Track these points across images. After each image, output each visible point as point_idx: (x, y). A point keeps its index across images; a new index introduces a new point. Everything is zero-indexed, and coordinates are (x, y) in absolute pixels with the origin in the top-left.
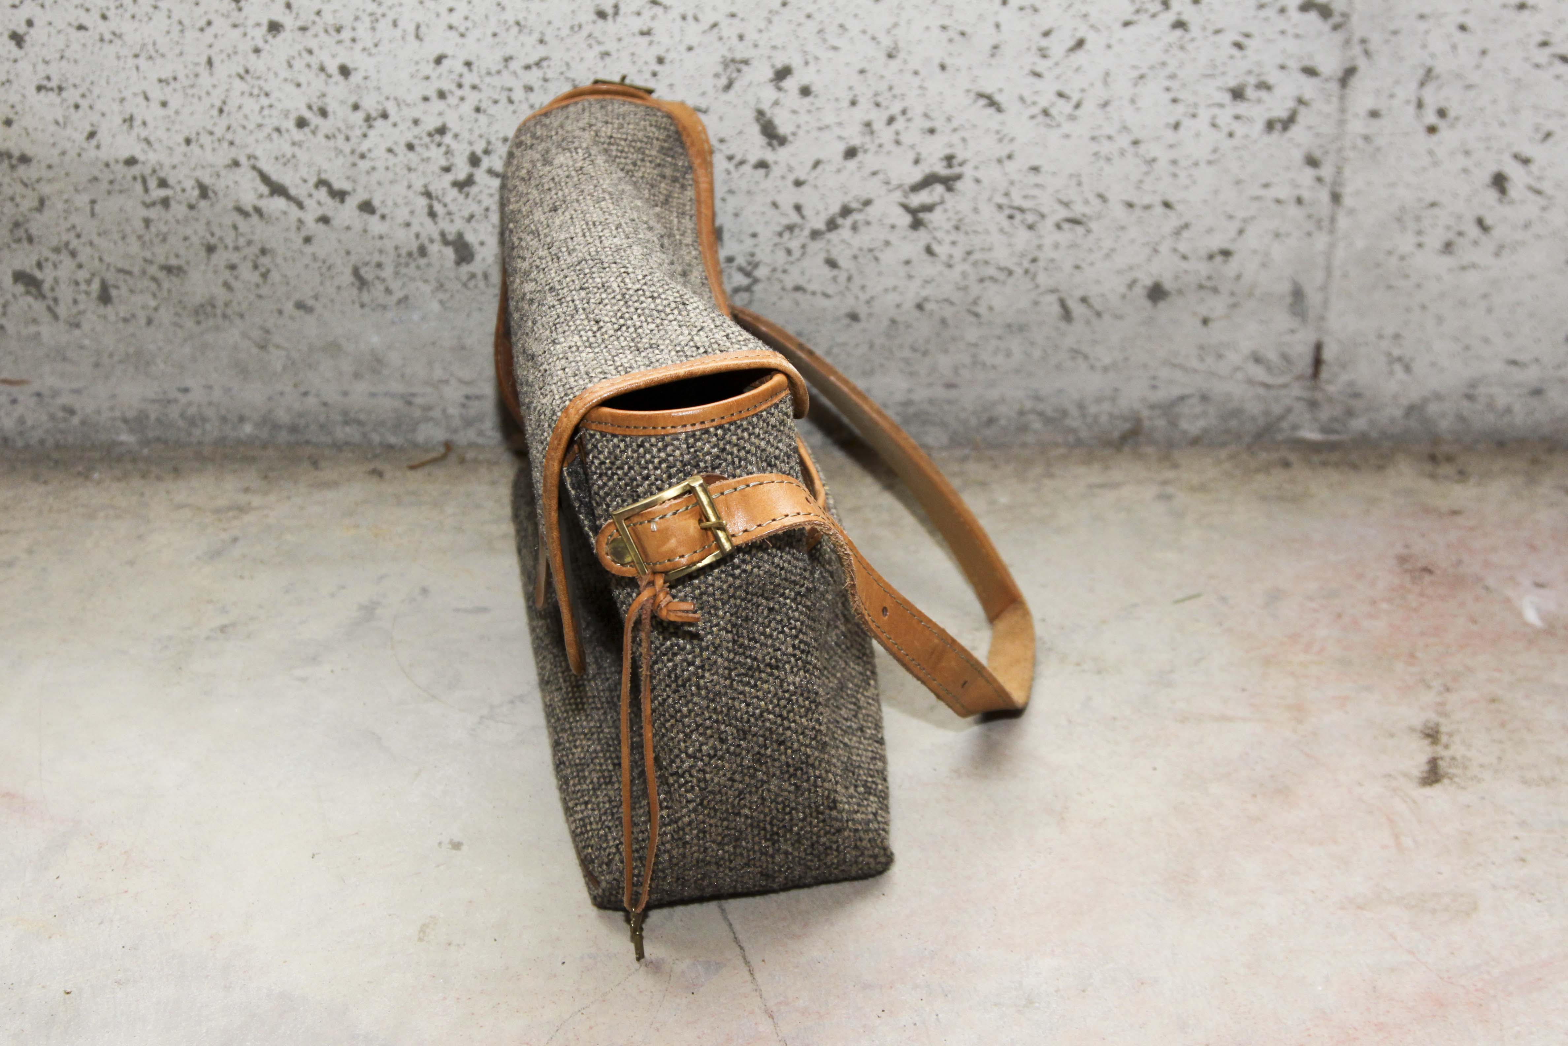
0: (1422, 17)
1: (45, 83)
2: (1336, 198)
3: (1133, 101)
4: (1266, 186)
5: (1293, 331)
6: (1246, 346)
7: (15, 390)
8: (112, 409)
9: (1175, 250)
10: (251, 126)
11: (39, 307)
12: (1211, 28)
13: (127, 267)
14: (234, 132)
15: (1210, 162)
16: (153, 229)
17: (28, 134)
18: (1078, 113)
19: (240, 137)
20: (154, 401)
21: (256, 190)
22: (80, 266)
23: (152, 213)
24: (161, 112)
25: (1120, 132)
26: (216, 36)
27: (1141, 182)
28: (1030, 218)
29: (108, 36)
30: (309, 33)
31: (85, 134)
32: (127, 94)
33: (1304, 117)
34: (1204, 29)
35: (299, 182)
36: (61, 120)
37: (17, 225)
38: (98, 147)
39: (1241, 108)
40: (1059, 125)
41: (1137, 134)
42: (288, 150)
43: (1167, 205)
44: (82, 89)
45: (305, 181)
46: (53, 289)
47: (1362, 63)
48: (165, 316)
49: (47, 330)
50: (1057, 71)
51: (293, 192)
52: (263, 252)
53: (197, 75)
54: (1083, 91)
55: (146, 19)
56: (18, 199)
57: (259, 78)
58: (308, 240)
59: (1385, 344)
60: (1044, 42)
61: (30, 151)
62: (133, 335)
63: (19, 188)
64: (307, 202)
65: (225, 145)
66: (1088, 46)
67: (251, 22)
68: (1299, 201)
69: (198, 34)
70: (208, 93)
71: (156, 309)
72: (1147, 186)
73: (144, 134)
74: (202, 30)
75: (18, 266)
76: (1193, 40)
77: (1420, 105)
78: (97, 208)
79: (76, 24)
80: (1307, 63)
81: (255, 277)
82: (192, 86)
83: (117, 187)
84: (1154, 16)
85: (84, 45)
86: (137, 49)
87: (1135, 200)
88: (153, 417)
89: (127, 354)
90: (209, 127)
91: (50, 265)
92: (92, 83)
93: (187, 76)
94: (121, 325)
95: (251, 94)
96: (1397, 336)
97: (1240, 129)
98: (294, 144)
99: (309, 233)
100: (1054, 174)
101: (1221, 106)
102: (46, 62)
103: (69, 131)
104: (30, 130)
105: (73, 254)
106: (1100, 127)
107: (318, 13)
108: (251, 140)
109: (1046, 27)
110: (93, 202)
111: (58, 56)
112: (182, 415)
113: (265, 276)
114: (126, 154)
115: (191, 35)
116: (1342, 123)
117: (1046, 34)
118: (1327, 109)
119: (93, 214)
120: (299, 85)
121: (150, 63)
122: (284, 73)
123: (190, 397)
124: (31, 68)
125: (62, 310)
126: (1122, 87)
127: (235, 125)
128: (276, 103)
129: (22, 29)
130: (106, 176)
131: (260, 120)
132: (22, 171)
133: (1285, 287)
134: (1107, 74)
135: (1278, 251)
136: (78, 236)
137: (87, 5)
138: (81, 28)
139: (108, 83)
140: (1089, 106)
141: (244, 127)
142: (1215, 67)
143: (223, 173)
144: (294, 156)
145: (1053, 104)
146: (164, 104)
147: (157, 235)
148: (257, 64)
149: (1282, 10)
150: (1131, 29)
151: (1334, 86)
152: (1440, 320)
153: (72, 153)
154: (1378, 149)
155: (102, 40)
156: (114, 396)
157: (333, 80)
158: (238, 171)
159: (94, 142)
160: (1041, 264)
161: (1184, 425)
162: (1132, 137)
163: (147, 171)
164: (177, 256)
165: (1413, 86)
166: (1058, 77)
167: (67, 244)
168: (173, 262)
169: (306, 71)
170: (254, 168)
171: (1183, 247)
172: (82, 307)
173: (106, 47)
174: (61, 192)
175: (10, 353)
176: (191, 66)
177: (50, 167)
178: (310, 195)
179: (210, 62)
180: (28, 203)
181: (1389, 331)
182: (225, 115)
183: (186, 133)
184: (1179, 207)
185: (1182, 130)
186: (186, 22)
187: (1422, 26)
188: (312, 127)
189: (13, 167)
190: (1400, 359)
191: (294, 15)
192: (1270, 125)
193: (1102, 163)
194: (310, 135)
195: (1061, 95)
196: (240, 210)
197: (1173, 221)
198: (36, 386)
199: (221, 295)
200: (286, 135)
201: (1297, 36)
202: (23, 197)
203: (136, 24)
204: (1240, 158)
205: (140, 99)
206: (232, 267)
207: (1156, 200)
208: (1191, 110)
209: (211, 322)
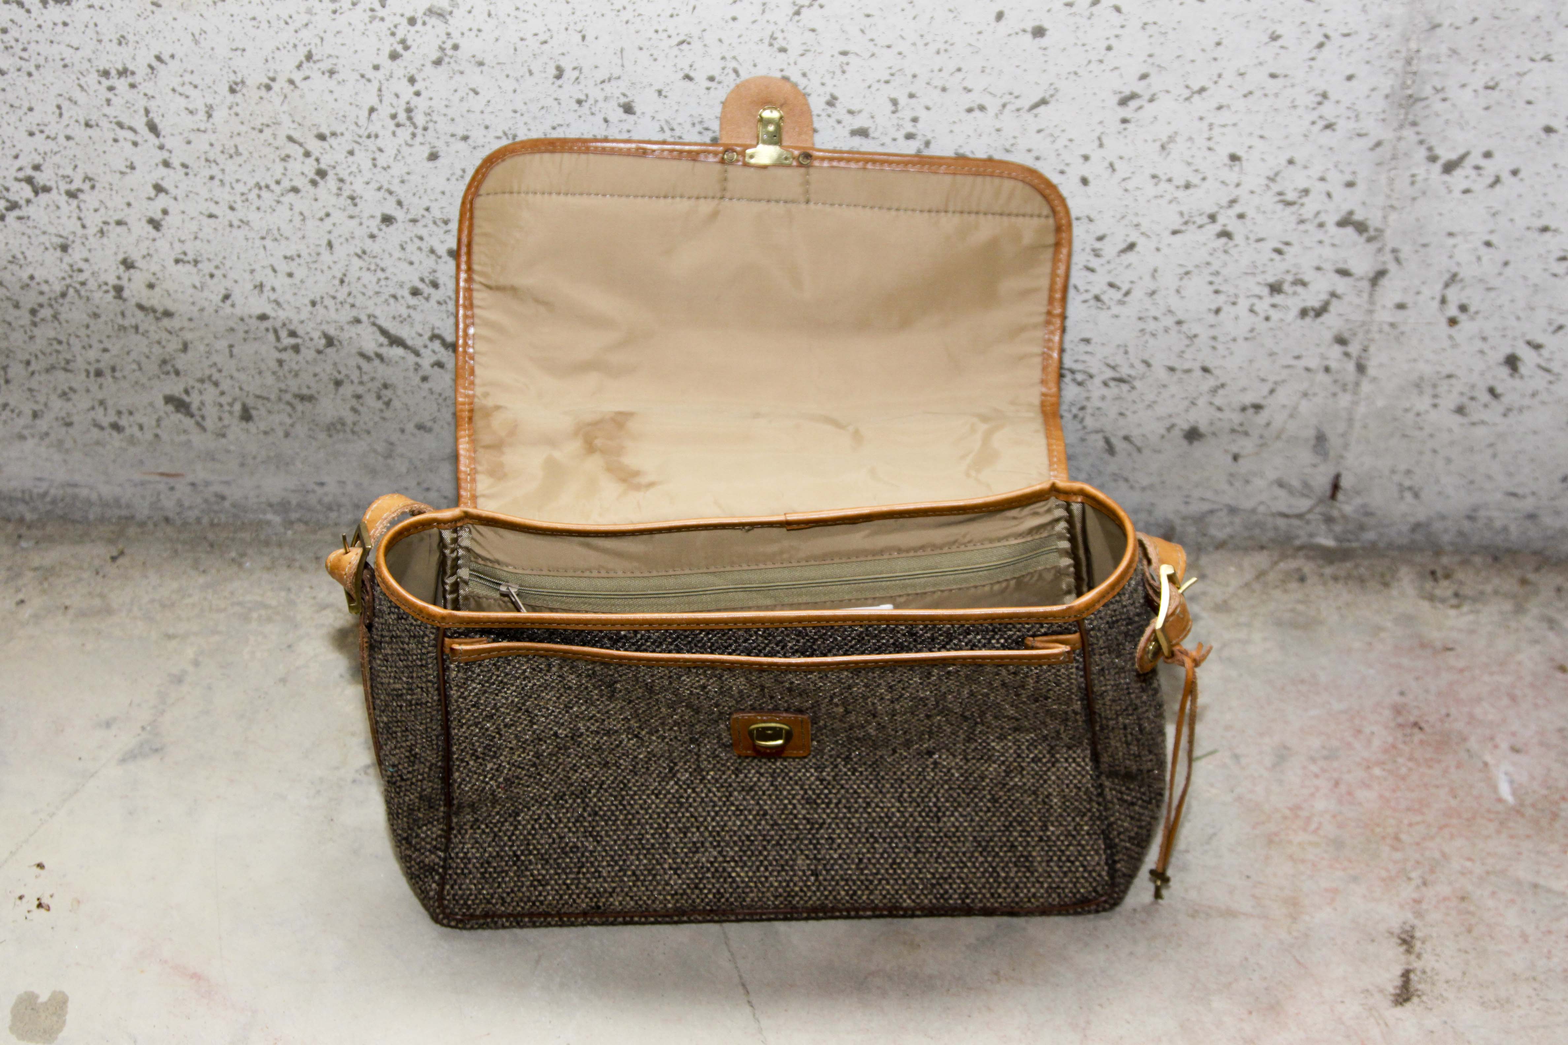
0: (1451, 234)
1: (182, 257)
2: (1361, 368)
3: (1178, 291)
4: (1298, 357)
5: (1315, 466)
6: (1272, 475)
7: (172, 481)
8: (258, 496)
9: (1211, 403)
10: (371, 293)
11: (188, 422)
12: (1253, 237)
13: (265, 394)
14: (355, 297)
15: (1246, 339)
16: (286, 368)
17: (169, 295)
18: (1126, 299)
19: (360, 301)
20: (293, 491)
21: (376, 340)
22: (222, 393)
23: (284, 356)
24: (288, 281)
25: (1165, 314)
26: (334, 225)
27: (1183, 352)
28: (1080, 377)
29: (236, 223)
30: (419, 224)
31: (220, 297)
32: (257, 267)
33: (1335, 307)
34: (1247, 238)
35: (414, 335)
36: (198, 285)
37: (164, 362)
38: (233, 306)
39: (1278, 299)
40: (1109, 308)
41: (1180, 316)
42: (404, 312)
43: (1205, 370)
44: (217, 262)
45: (421, 335)
46: (200, 409)
47: (1392, 267)
48: (301, 430)
49: (197, 439)
50: (1108, 267)
51: (409, 342)
52: (386, 386)
53: (318, 254)
54: (1132, 282)
55: (269, 210)
56: (164, 343)
57: (375, 257)
58: (425, 379)
59: (1396, 478)
60: (1098, 245)
61: (171, 307)
62: (273, 443)
63: (165, 335)
64: (422, 351)
65: (347, 306)
66: (1138, 248)
67: (365, 215)
68: (1327, 370)
69: (319, 223)
70: (329, 268)
71: (292, 425)
72: (1186, 356)
73: (273, 296)
74: (321, 220)
75: (168, 392)
76: (1236, 246)
77: (1443, 301)
78: (235, 351)
79: (207, 213)
80: (1341, 266)
81: (379, 405)
82: (315, 262)
83: (252, 336)
84: (1200, 227)
85: (215, 229)
86: (264, 233)
87: (1176, 365)
88: (294, 503)
89: (269, 457)
90: (332, 293)
91: (196, 391)
92: (224, 258)
93: (310, 254)
94: (261, 436)
95: (369, 269)
96: (1408, 472)
97: (1275, 315)
98: (409, 307)
99: (426, 373)
100: (1103, 344)
101: (1260, 297)
102: (182, 241)
103: (206, 293)
104: (171, 292)
105: (216, 384)
106: (1147, 310)
107: (427, 209)
108: (370, 303)
109: (1100, 233)
110: (231, 346)
111: (192, 237)
112: (320, 502)
113: (388, 404)
114: (259, 311)
115: (311, 224)
116: (1371, 312)
117: (1100, 239)
118: (1357, 301)
119: (231, 356)
120: (411, 263)
121: (276, 244)
122: (398, 253)
123: (326, 489)
124: (168, 245)
125: (209, 424)
126: (1168, 280)
127: (354, 292)
128: (391, 277)
129: (158, 216)
130: (241, 328)
131: (377, 289)
132: (166, 322)
133: (1311, 433)
134: (1155, 271)
135: (1305, 407)
136: (220, 371)
137: (216, 199)
138: (211, 216)
139: (238, 258)
140: (1138, 293)
141: (364, 294)
142: (1256, 267)
143: (346, 327)
144: (409, 316)
145: (1105, 292)
146: (290, 275)
147: (290, 372)
148: (372, 247)
149: (1321, 225)
150: (1178, 236)
151: (1365, 285)
152: (1449, 460)
153: (210, 310)
154: (1402, 333)
155: (231, 225)
156: (258, 487)
157: (443, 260)
158: (359, 326)
159: (229, 302)
160: (1089, 411)
161: (1213, 531)
162: (1176, 319)
163: (278, 325)
164: (309, 387)
165: (1439, 286)
166: (1110, 272)
167: (210, 377)
168: (305, 391)
169: (418, 252)
170: (374, 324)
171: (1218, 401)
172: (226, 422)
173: (235, 231)
174: (202, 339)
175: (166, 454)
176: (312, 247)
177: (191, 320)
178: (426, 347)
179: (330, 245)
180: (174, 345)
181: (1403, 467)
182: (345, 284)
183: (312, 297)
184: (1216, 372)
185: (1222, 315)
186: (306, 214)
187: (1451, 241)
188: (425, 295)
189: (157, 319)
190: (1410, 488)
191: (405, 210)
192: (1304, 313)
193: (1147, 337)
194: (423, 301)
195: (1111, 285)
196: (362, 355)
197: (1211, 382)
198: (190, 478)
199: (350, 418)
200: (401, 301)
201: (1333, 245)
202: (169, 341)
203: (261, 214)
204: (1275, 336)
205: (269, 271)
206: (358, 397)
207: (1196, 366)
208: (1233, 299)
209: (341, 436)
